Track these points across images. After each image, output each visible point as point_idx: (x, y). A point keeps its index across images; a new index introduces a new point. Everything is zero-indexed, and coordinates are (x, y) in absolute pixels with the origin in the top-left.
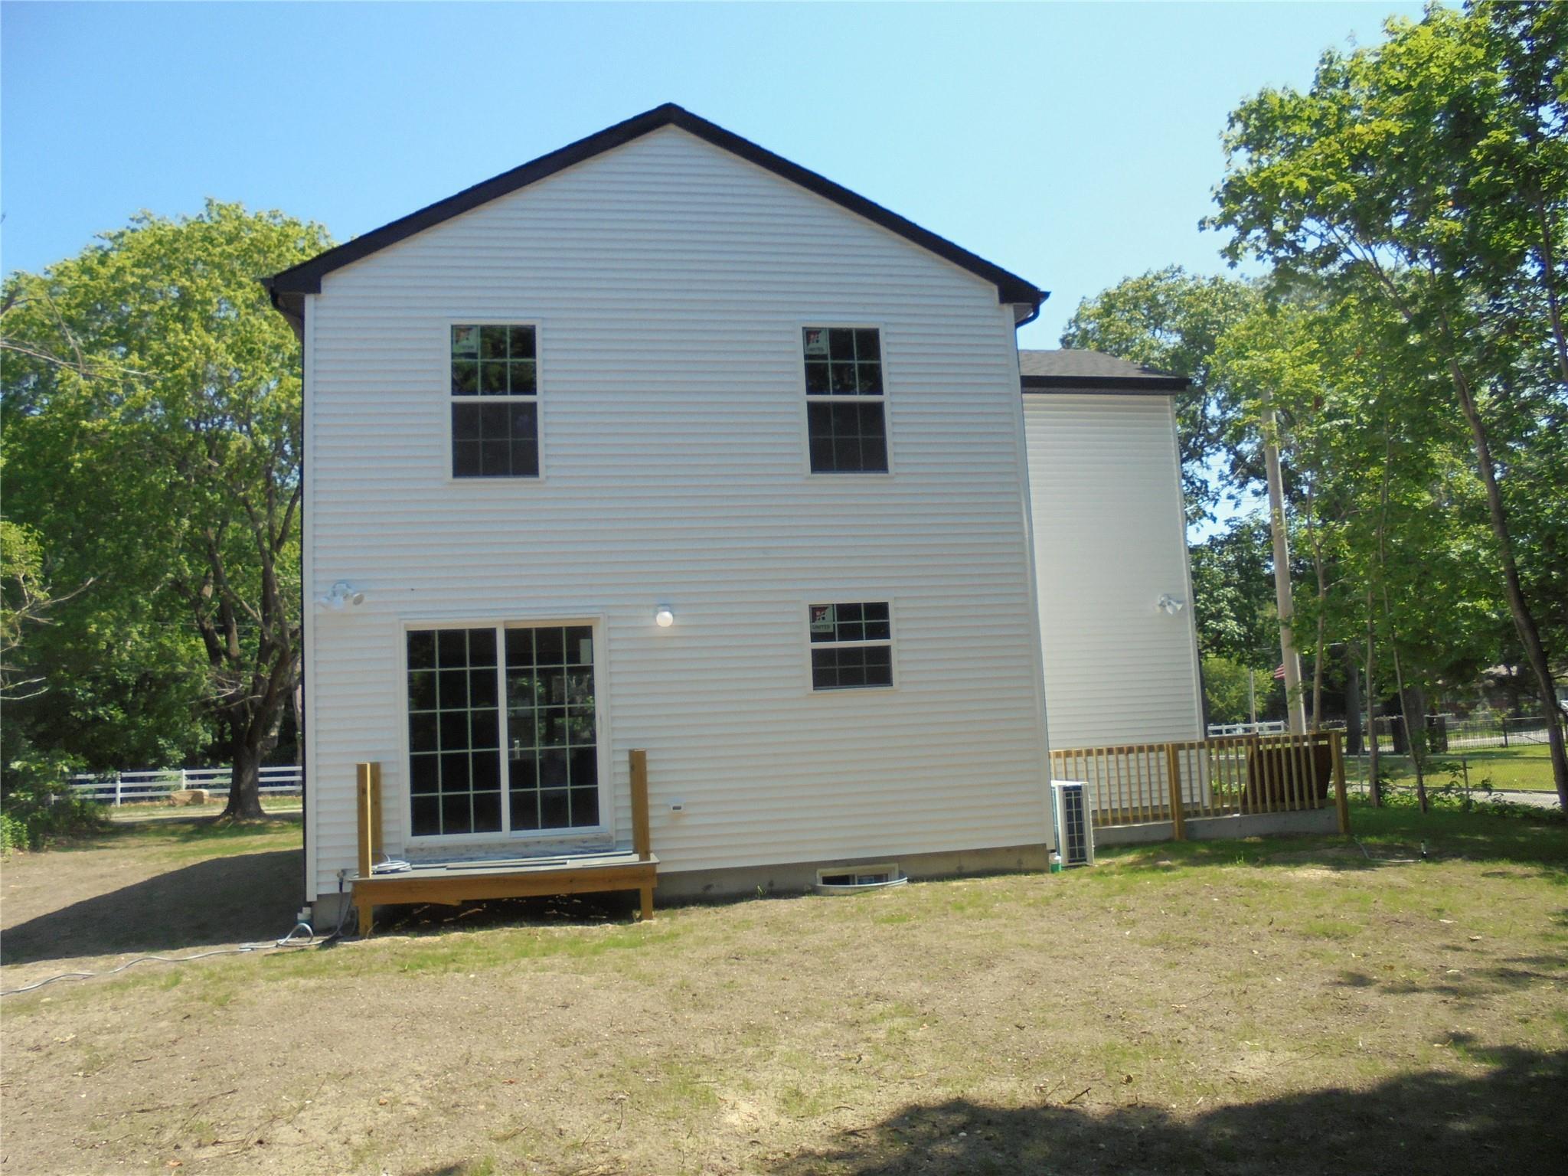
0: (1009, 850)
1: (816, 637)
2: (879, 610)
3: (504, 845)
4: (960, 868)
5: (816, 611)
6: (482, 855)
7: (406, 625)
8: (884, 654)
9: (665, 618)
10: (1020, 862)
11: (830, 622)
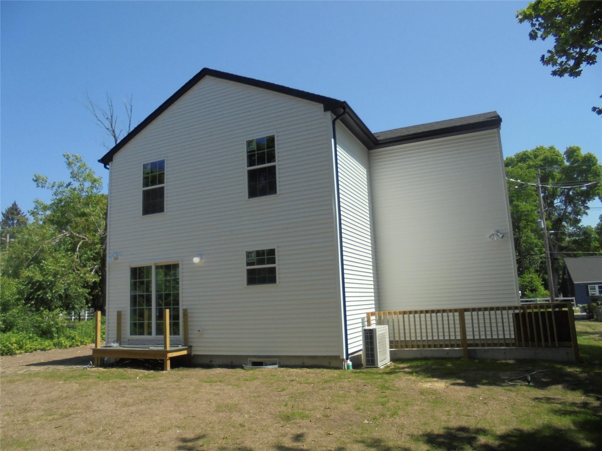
0: (325, 357)
1: (248, 264)
2: (272, 252)
3: (152, 340)
4: (303, 363)
5: (249, 254)
6: (147, 343)
7: (130, 266)
8: (273, 270)
9: (196, 260)
10: (330, 363)
11: (254, 258)
